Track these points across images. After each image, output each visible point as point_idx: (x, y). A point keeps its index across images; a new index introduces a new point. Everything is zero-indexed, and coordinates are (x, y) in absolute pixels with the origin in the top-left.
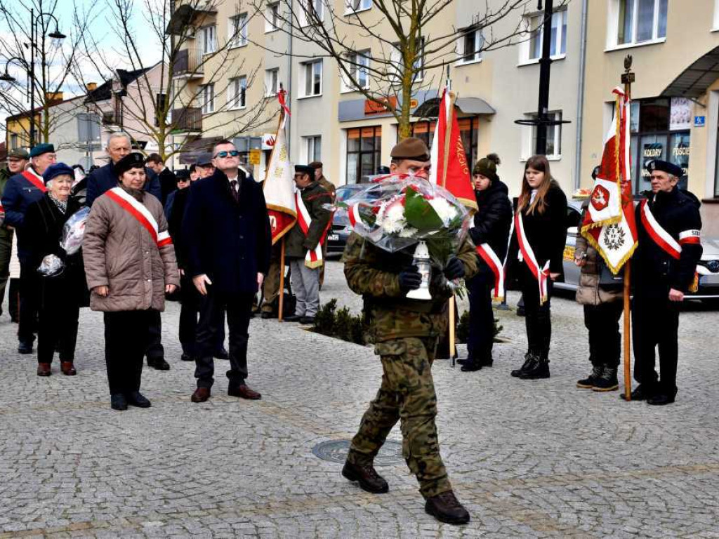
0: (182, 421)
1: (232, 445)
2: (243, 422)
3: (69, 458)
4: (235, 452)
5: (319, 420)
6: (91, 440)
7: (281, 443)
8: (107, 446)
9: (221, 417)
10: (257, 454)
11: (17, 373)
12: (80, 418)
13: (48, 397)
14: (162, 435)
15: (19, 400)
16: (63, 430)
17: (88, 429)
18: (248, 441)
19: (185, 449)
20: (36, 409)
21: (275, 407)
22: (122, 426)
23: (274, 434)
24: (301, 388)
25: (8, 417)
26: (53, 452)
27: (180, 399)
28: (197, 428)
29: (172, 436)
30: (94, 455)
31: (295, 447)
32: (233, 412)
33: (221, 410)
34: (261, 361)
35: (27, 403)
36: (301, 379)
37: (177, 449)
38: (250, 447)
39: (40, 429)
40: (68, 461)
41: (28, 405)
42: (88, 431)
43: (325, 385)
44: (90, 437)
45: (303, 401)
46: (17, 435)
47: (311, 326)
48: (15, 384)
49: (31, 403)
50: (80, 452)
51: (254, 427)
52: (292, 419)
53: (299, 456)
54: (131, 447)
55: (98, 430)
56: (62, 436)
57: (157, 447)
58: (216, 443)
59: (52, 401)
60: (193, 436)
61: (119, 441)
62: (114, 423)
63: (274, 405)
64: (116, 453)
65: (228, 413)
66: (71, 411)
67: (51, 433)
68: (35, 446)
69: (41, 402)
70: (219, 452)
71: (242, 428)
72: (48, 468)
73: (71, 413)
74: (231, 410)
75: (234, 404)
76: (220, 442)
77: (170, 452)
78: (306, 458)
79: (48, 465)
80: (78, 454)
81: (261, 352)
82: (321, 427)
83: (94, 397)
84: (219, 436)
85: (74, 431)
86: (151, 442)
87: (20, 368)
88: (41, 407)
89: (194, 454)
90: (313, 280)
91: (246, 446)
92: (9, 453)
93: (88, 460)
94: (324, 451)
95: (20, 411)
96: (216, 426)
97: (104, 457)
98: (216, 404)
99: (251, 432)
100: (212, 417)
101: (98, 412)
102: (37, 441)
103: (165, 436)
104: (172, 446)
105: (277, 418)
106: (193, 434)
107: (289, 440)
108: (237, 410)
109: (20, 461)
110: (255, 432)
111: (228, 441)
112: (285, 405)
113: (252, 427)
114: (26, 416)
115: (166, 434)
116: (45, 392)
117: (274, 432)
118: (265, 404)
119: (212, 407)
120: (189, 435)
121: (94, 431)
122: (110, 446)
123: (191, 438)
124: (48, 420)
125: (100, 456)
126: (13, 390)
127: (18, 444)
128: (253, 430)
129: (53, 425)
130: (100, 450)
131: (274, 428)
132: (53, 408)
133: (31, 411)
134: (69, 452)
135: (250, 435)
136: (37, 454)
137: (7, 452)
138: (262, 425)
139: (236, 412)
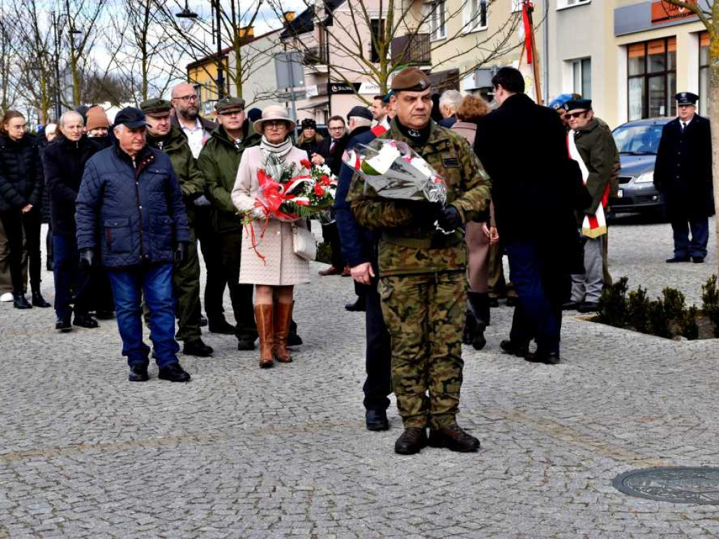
1: (504, 476)
2: (515, 446)
3: (298, 497)
4: (509, 486)
5: (617, 442)
6: (323, 473)
7: (568, 473)
8: (344, 480)
10: (538, 489)
11: (225, 388)
12: (305, 444)
13: (266, 419)
14: (412, 465)
15: (232, 423)
16: (287, 460)
17: (318, 459)
18: (524, 471)
19: (443, 483)
20: (253, 434)
21: (555, 425)
22: (360, 454)
23: (557, 461)
24: (590, 399)
25: (220, 444)
26: (278, 488)
29: (425, 466)
30: (329, 492)
31: (589, 478)
32: (500, 432)
35: (240, 426)
36: (586, 386)
37: (432, 483)
38: (527, 479)
39: (259, 460)
40: (298, 500)
41: (242, 429)
42: (318, 461)
43: (621, 395)
44: (322, 468)
45: (594, 416)
46: (233, 468)
47: (594, 314)
48: (224, 402)
49: (245, 426)
50: (311, 488)
51: (531, 451)
52: (581, 441)
53: (596, 491)
54: (374, 481)
55: (330, 459)
56: (287, 467)
57: (405, 480)
58: (482, 474)
59: (270, 422)
60: (453, 465)
61: (358, 472)
62: (350, 450)
63: (555, 422)
64: (355, 488)
65: (494, 434)
66: (295, 435)
67: (273, 464)
68: (256, 481)
69: (258, 424)
70: (487, 486)
71: (514, 452)
72: (274, 508)
73: (295, 438)
74: (498, 430)
75: (501, 422)
76: (488, 472)
77: (424, 486)
78: (606, 494)
79: (274, 505)
80: (309, 491)
82: (622, 451)
83: (321, 416)
84: (486, 464)
85: (302, 461)
86: (399, 473)
87: (228, 382)
88: (259, 432)
89: (455, 489)
90: (594, 253)
91: (521, 478)
92: (225, 490)
93: (322, 499)
94: (629, 484)
95: (233, 437)
97: (342, 494)
98: (476, 422)
99: (527, 459)
101: (328, 436)
102: (258, 475)
103: (415, 466)
104: (426, 479)
105: (560, 440)
106: (451, 462)
107: (579, 469)
108: (505, 430)
109: (239, 500)
110: (532, 459)
111: (498, 472)
112: (568, 421)
113: (527, 452)
114: (242, 443)
115: (416, 463)
116: (261, 412)
117: (558, 459)
118: (541, 421)
119: (471, 427)
120: (446, 464)
121: (326, 461)
122: (347, 480)
123: (449, 468)
124: (268, 447)
125: (336, 493)
126: (223, 410)
127: (235, 478)
128: (529, 456)
129: (275, 454)
130: (335, 485)
131: (557, 454)
132: (273, 432)
133: (246, 436)
134: (297, 488)
135: (526, 463)
136: (259, 491)
137: (223, 488)
138: (540, 448)
139: (504, 433)
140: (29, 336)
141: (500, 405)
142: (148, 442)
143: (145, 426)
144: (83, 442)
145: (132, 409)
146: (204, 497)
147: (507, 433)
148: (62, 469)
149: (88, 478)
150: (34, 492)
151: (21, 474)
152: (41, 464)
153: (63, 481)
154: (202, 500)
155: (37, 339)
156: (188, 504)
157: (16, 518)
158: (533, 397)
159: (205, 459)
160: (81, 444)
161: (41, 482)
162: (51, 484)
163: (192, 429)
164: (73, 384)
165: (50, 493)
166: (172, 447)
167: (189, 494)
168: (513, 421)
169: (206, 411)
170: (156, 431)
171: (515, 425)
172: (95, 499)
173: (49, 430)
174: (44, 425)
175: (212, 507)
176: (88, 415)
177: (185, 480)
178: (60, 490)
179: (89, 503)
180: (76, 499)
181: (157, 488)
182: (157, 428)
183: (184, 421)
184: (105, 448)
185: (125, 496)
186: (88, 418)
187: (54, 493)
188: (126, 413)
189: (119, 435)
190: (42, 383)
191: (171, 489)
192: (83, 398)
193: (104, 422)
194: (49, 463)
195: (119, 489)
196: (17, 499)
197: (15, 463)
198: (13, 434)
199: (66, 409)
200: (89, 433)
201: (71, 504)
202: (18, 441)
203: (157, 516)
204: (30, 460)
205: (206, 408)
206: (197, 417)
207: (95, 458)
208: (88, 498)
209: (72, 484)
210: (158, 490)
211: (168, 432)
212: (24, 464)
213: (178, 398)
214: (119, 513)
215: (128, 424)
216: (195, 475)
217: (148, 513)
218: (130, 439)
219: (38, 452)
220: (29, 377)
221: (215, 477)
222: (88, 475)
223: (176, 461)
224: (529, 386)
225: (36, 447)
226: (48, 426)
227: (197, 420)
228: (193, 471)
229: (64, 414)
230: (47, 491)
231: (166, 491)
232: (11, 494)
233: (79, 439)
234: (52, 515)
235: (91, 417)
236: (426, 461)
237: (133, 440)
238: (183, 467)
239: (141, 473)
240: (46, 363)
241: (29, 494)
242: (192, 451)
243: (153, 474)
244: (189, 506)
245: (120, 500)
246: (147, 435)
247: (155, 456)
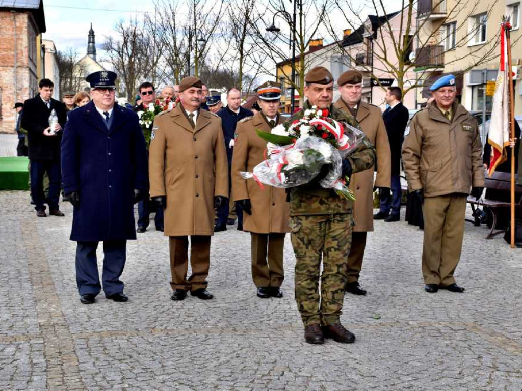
0: (408, 347)
1: (458, 376)
2: (469, 352)
3: (299, 381)
4: (461, 385)
6: (321, 364)
7: (508, 378)
8: (335, 370)
9: (447, 345)
10: (483, 389)
13: (287, 318)
14: (388, 361)
15: (261, 319)
16: (297, 351)
17: (320, 352)
18: (474, 373)
19: (410, 378)
20: (276, 329)
21: (503, 338)
22: (350, 350)
23: (501, 367)
25: (251, 335)
26: (285, 372)
27: (408, 324)
28: (423, 356)
29: (398, 363)
30: (322, 379)
33: (448, 338)
34: (491, 288)
35: (268, 322)
37: (402, 377)
38: (476, 380)
39: (276, 349)
40: (298, 384)
41: (269, 325)
42: (319, 354)
44: (321, 359)
46: (256, 354)
49: (271, 322)
50: (309, 375)
51: (482, 358)
54: (358, 372)
55: (329, 353)
56: (295, 357)
57: (382, 374)
58: (441, 373)
60: (419, 364)
61: (347, 365)
62: (344, 346)
63: (503, 335)
64: (342, 377)
65: (455, 341)
67: (286, 353)
68: (271, 366)
69: (281, 322)
70: (443, 384)
71: (469, 357)
74: (458, 339)
75: (462, 332)
76: (445, 372)
77: (395, 380)
79: (280, 386)
80: (308, 377)
81: (491, 279)
84: (445, 365)
85: (306, 353)
86: (377, 368)
88: (280, 328)
89: (418, 383)
91: (471, 379)
92: (247, 371)
93: (316, 384)
95: (261, 330)
96: (442, 354)
97: (332, 381)
98: (442, 331)
99: (478, 363)
100: (438, 344)
102: (273, 361)
103: (391, 363)
104: (397, 374)
105: (506, 350)
106: (419, 362)
107: (517, 375)
108: (464, 339)
109: (256, 380)
110: (482, 364)
111: (453, 372)
112: (514, 335)
113: (479, 358)
114: (266, 336)
115: (392, 360)
116: (285, 312)
117: (503, 365)
118: (493, 334)
119: (438, 335)
120: (414, 363)
121: (324, 354)
122: (338, 370)
123: (416, 366)
124: (284, 340)
125: (327, 380)
126: (258, 309)
127: (256, 363)
128: (480, 361)
129: (288, 346)
130: (328, 374)
131: (502, 361)
132: (291, 329)
133: (270, 330)
134: (299, 373)
135: (476, 366)
136: (271, 374)
137: (245, 370)
138: (489, 356)
139: (462, 341)
140: (139, 246)
141: (463, 319)
142: (201, 330)
143: (201, 318)
144: (155, 327)
145: (195, 304)
146: (230, 376)
147: (465, 341)
148: (136, 346)
149: (153, 355)
150: (113, 362)
151: (108, 348)
152: (122, 342)
153: (135, 355)
154: (229, 378)
155: (143, 248)
156: (218, 381)
157: (96, 382)
158: (489, 314)
159: (237, 346)
160: (153, 328)
161: (120, 355)
162: (126, 357)
163: (233, 322)
164: (159, 283)
165: (123, 364)
166: (216, 335)
167: (220, 373)
168: (471, 332)
169: (246, 309)
170: (208, 321)
171: (472, 336)
172: (153, 372)
173: (135, 316)
174: (132, 312)
175: (235, 384)
176: (164, 306)
177: (220, 361)
178: (131, 362)
179: (148, 374)
180: (140, 371)
181: (199, 366)
182: (209, 320)
183: (229, 315)
184: (169, 333)
185: (175, 371)
186: (163, 309)
187: (126, 364)
188: (190, 307)
189: (182, 322)
190: (139, 281)
191: (209, 368)
192: (163, 293)
193: (174, 312)
194: (128, 341)
195: (172, 365)
196: (100, 367)
197: (106, 339)
198: (109, 317)
199: (150, 301)
200: (162, 320)
201: (136, 374)
202: (112, 323)
203: (194, 388)
204: (116, 338)
205: (246, 307)
206: (238, 313)
207: (161, 340)
208: (149, 370)
209: (141, 358)
210: (199, 368)
211: (216, 324)
212: (112, 340)
213: (228, 298)
214: (168, 384)
215: (190, 315)
216: (228, 358)
217: (188, 385)
218: (187, 327)
219: (123, 332)
220: (131, 275)
221: (242, 361)
222: (153, 353)
223: (217, 346)
224: (487, 305)
225: (122, 329)
226: (135, 313)
227: (238, 316)
228: (227, 355)
229: (148, 305)
230: (122, 362)
231: (205, 369)
232: (97, 364)
233: (154, 324)
234: (121, 382)
235: (166, 308)
236: (400, 359)
237: (190, 327)
238: (220, 351)
239: (190, 353)
240: (145, 267)
241: (109, 364)
242: (230, 339)
243: (198, 356)
244: (218, 382)
245: (171, 374)
246: (200, 325)
247: (203, 341)
